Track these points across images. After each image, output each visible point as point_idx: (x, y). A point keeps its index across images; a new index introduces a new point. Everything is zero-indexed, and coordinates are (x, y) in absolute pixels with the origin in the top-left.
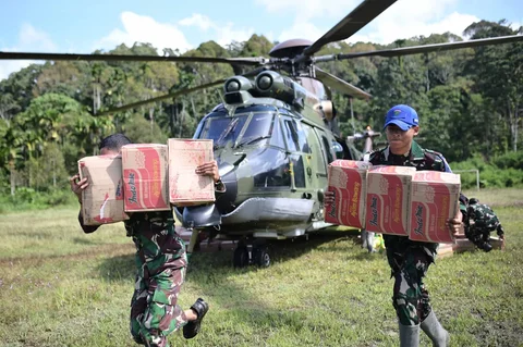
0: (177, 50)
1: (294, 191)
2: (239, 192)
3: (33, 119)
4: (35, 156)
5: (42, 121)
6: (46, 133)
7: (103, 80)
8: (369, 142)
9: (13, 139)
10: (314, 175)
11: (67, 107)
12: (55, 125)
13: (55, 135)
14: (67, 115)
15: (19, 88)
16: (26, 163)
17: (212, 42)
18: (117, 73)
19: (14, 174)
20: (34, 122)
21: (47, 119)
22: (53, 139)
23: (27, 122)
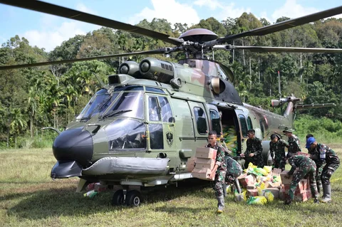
0: (185, 25)
1: (150, 152)
2: (95, 153)
3: (72, 78)
4: (72, 105)
5: (78, 79)
6: (81, 88)
7: (127, 48)
8: (291, 105)
9: (56, 92)
10: (176, 139)
11: (98, 69)
12: (87, 82)
13: (87, 90)
14: (98, 75)
15: (68, 53)
16: (66, 110)
17: (212, 18)
18: (138, 42)
19: (56, 118)
20: (73, 80)
21: (82, 77)
22: (86, 93)
23: (67, 79)
